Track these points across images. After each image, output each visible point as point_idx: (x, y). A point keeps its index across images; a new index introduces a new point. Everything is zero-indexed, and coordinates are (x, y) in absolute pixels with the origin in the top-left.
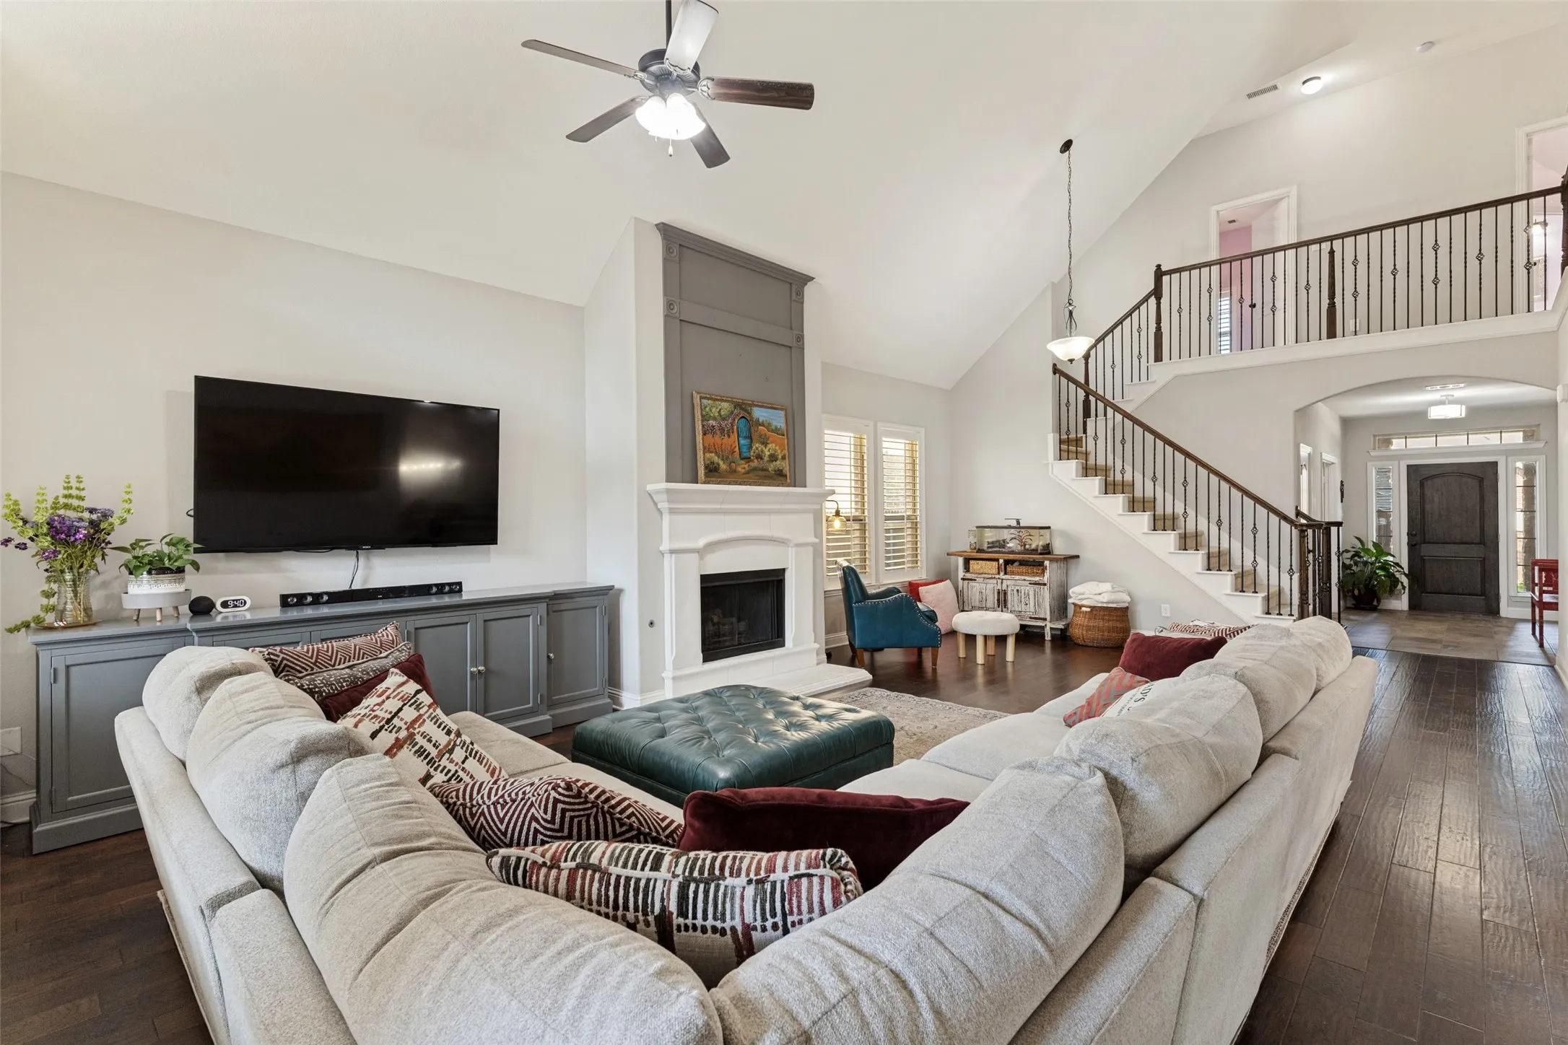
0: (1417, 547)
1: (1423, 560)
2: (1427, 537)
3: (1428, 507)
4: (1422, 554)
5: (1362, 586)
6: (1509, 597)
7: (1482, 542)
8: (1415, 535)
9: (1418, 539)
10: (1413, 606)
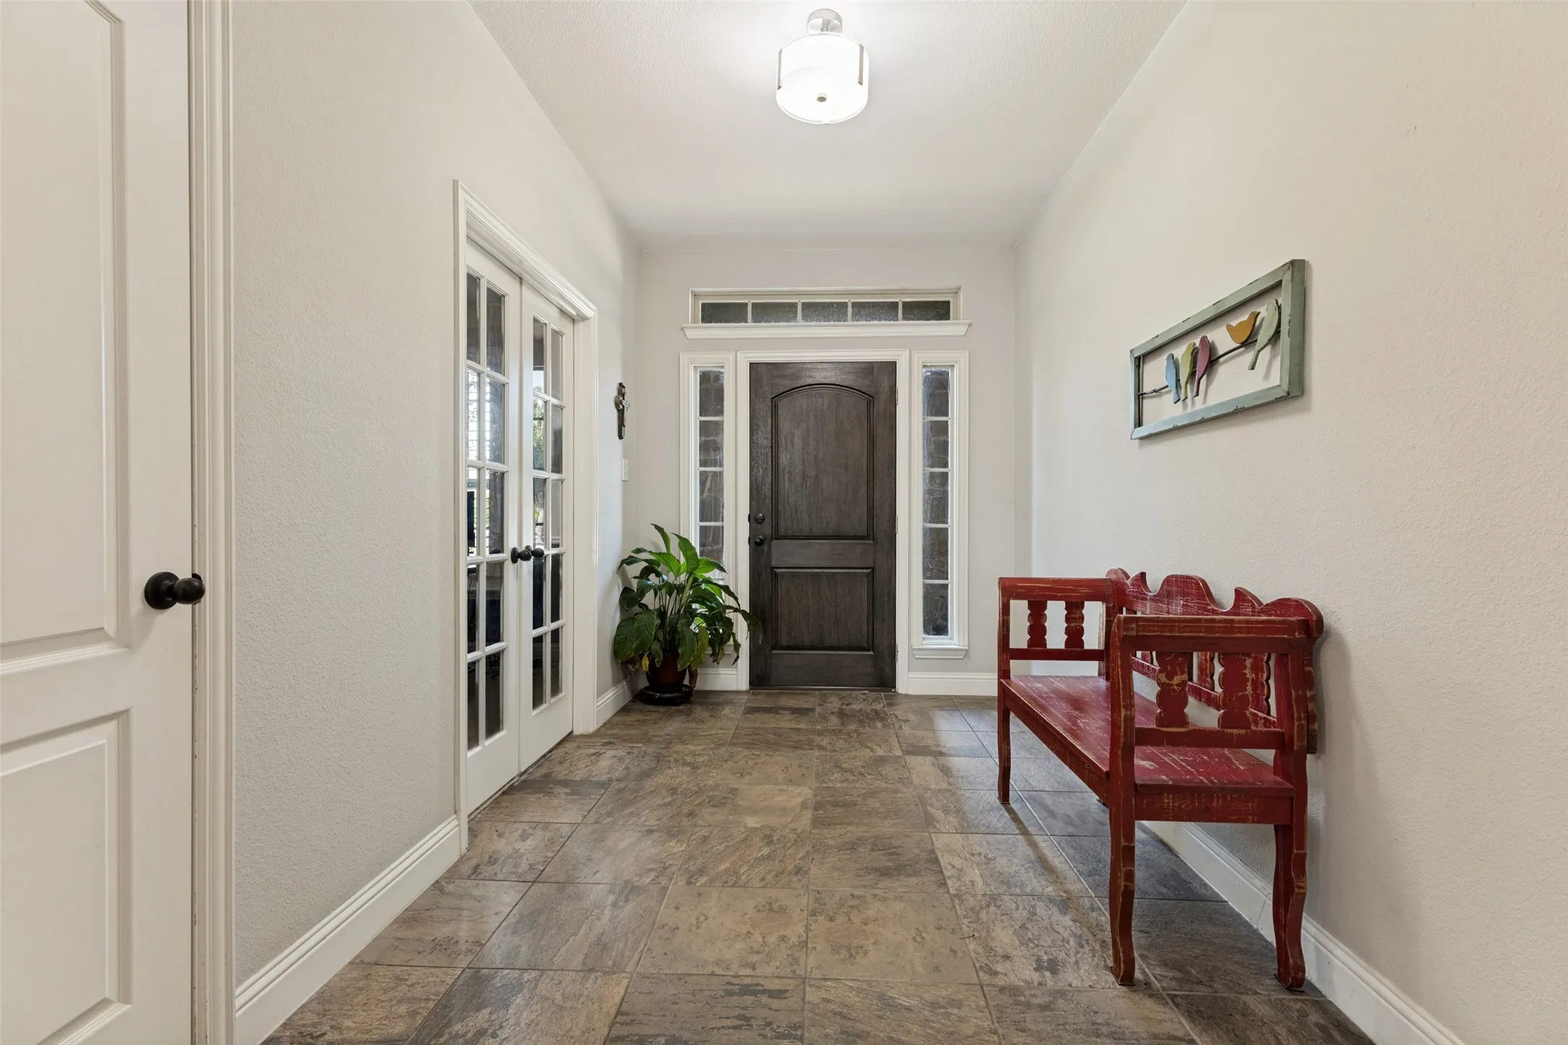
0: (765, 547)
1: (775, 577)
2: (782, 524)
3: (784, 459)
4: (774, 564)
5: (656, 647)
6: (912, 650)
7: (869, 535)
8: (763, 519)
9: (767, 528)
10: (759, 679)
